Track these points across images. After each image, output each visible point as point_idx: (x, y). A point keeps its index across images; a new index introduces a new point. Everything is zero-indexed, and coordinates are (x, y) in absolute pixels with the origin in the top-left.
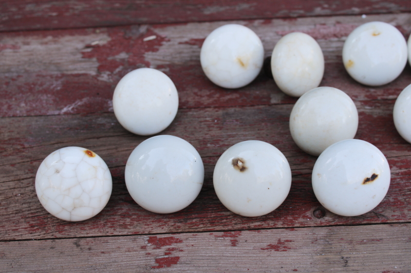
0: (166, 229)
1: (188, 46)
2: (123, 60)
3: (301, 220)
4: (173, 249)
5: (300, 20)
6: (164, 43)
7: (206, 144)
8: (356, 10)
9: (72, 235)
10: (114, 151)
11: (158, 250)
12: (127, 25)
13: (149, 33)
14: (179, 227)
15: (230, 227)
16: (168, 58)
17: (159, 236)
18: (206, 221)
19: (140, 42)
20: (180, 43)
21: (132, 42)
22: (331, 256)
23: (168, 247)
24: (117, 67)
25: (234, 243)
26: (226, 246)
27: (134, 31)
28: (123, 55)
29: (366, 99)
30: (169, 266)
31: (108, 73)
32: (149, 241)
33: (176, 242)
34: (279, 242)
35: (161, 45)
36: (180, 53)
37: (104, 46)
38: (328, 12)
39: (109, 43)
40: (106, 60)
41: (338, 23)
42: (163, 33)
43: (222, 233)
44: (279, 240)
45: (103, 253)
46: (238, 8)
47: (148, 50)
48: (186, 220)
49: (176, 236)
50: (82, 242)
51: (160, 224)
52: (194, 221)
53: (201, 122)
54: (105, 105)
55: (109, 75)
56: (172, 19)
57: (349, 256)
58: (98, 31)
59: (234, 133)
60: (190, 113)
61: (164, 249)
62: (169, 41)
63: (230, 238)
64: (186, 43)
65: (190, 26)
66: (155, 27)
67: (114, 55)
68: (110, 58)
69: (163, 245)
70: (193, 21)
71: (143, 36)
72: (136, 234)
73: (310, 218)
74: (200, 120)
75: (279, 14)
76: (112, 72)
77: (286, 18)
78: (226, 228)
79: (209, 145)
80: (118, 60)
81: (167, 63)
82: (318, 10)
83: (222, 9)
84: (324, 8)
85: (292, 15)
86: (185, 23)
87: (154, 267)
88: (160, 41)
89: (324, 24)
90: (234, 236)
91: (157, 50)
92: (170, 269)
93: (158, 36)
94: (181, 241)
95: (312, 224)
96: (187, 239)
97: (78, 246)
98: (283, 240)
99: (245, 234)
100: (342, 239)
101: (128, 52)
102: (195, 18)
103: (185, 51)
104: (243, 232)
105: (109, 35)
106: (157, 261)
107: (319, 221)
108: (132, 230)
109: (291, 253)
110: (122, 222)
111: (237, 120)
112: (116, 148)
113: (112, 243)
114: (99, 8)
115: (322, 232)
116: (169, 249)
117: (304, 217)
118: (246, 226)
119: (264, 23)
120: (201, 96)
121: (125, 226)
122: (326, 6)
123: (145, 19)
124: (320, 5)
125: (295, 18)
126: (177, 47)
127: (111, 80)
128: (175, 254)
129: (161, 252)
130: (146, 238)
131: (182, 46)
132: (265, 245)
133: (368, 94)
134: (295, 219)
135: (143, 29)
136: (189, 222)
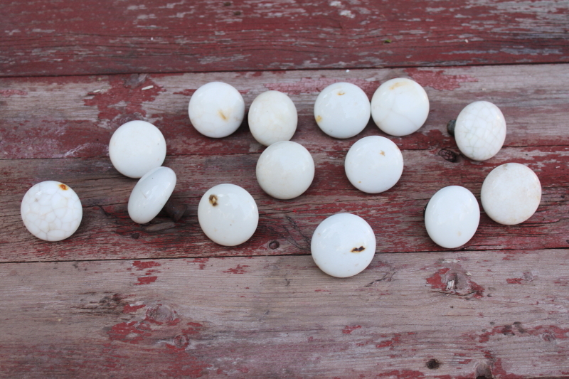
0: (148, 255)
1: (183, 96)
2: (122, 108)
3: (258, 250)
4: (153, 271)
5: (288, 73)
6: (160, 92)
7: (188, 187)
8: (343, 64)
9: (72, 258)
10: (109, 191)
11: (141, 271)
12: (127, 74)
13: (148, 82)
14: (159, 254)
15: (200, 255)
16: (163, 108)
17: (142, 261)
18: (181, 249)
19: (138, 91)
20: (175, 93)
21: (131, 91)
22: (278, 278)
23: (149, 269)
24: (116, 115)
25: (202, 267)
26: (195, 269)
27: (134, 80)
28: (122, 104)
29: (333, 150)
30: (148, 283)
31: (107, 120)
32: (134, 264)
33: (156, 265)
34: (238, 267)
35: (158, 95)
36: (174, 103)
37: (105, 94)
38: (316, 65)
39: (110, 91)
40: (106, 107)
41: (323, 76)
42: (161, 82)
43: (194, 259)
44: (239, 265)
45: (96, 272)
46: (233, 59)
47: (145, 100)
48: (165, 249)
49: (156, 261)
50: (80, 264)
51: (144, 251)
52: (172, 249)
53: (186, 167)
54: (104, 150)
55: (108, 122)
56: (170, 69)
57: (291, 278)
58: (100, 79)
59: (214, 178)
60: (177, 159)
61: (146, 270)
62: (165, 91)
63: (199, 263)
64: (181, 93)
65: (186, 76)
66: (154, 77)
67: (113, 103)
68: (110, 106)
69: (145, 268)
70: (189, 72)
71: (141, 85)
72: (124, 259)
73: (266, 249)
74: (185, 165)
75: (269, 67)
76: (111, 120)
77: (277, 70)
78: (197, 256)
79: (191, 188)
80: (117, 108)
81: (162, 112)
82: (307, 63)
83: (218, 59)
84: (313, 61)
85: (282, 68)
86: (182, 73)
87: (136, 284)
88: (157, 90)
89: (309, 78)
90: (203, 262)
91: (154, 99)
92: (149, 286)
93: (155, 86)
94: (159, 265)
95: (267, 253)
96: (165, 263)
97: (76, 267)
98: (241, 265)
99: (212, 260)
100: (289, 265)
101: (126, 101)
102: (191, 68)
103: (179, 101)
104: (210, 259)
105: (110, 84)
106: (139, 279)
107: (272, 251)
108: (121, 256)
109: (246, 276)
110: (112, 249)
111: (217, 167)
112: (111, 189)
113: (104, 266)
114: (102, 55)
115: (274, 260)
116: (149, 271)
117: (261, 248)
118: (213, 254)
119: (254, 75)
120: (189, 144)
121: (115, 252)
122: (316, 59)
123: (145, 68)
124: (310, 58)
125: (284, 71)
126: (172, 96)
127: (110, 127)
128: (154, 274)
129: (143, 273)
130: (132, 262)
131: (177, 96)
132: (226, 269)
133: (335, 145)
134: (254, 249)
135: (142, 78)
136: (167, 250)
